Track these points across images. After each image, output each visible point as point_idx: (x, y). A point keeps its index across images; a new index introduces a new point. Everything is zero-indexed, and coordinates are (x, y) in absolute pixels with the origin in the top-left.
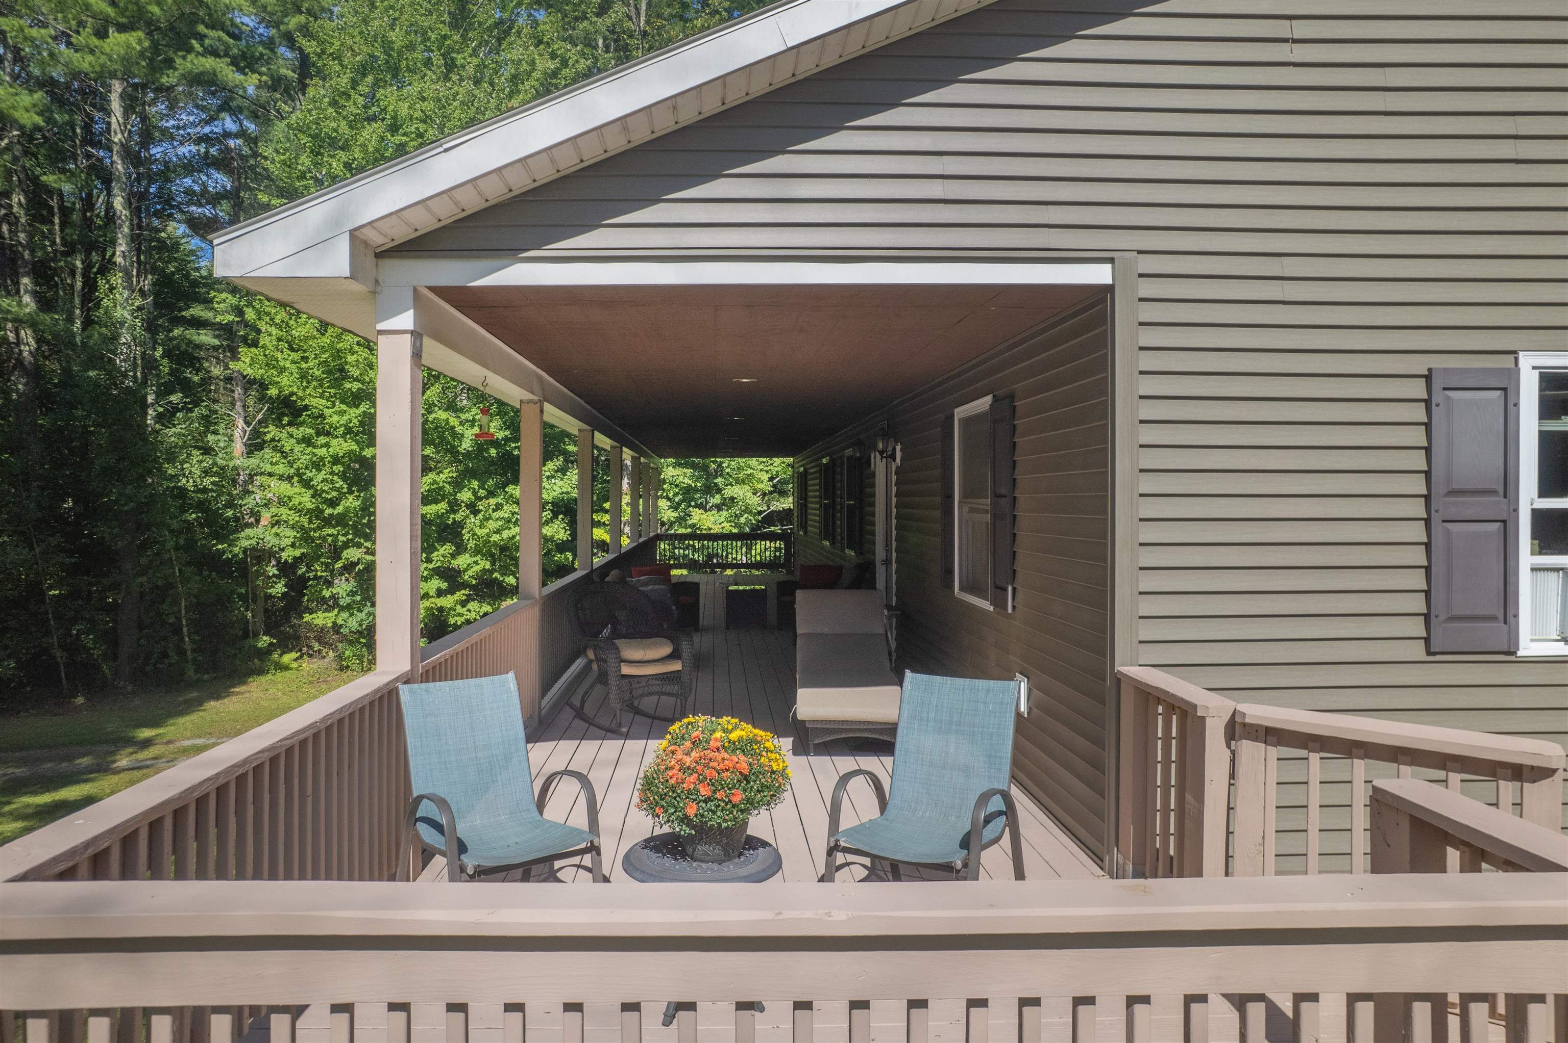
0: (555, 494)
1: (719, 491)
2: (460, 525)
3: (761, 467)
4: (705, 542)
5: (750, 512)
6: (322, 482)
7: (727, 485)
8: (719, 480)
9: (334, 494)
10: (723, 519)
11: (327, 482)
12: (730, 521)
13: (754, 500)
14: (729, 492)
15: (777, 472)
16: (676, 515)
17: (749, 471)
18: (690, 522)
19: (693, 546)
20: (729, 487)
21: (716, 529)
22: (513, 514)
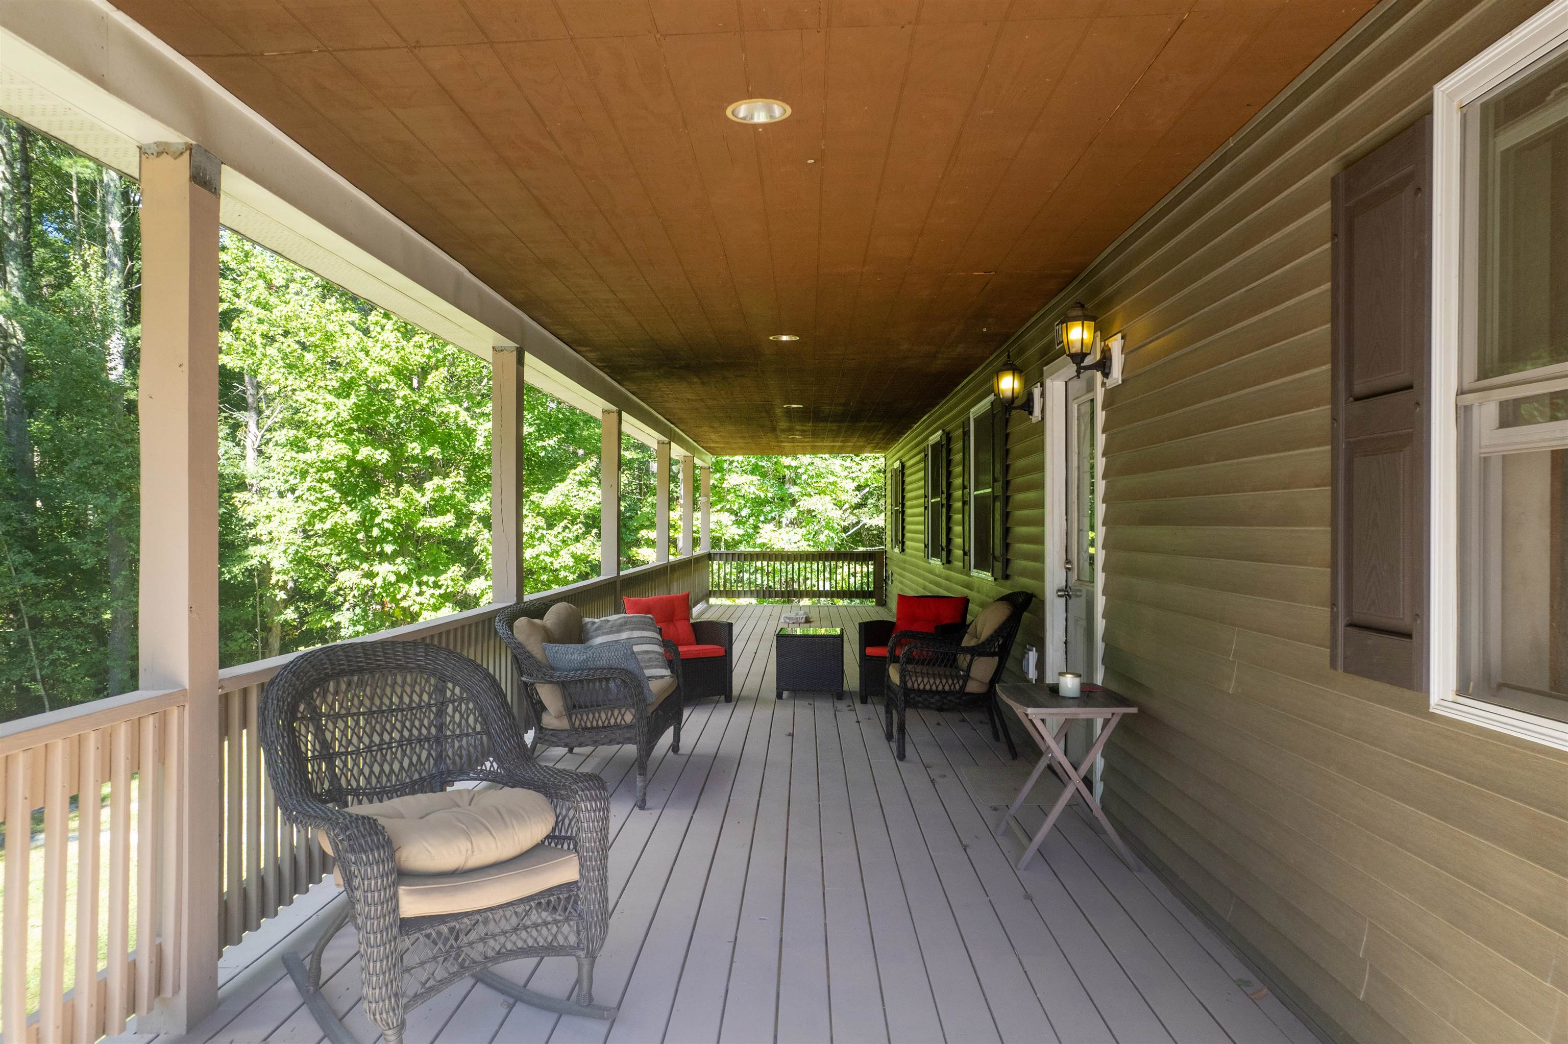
0: (591, 504)
1: (794, 502)
2: (471, 542)
3: (846, 473)
4: (778, 564)
5: (832, 529)
6: (309, 490)
7: (803, 495)
8: (794, 490)
9: (323, 505)
10: (799, 537)
11: (315, 490)
12: (809, 540)
13: (836, 514)
14: (805, 504)
15: (866, 480)
16: (741, 532)
17: (832, 479)
18: (759, 541)
19: (762, 569)
20: (805, 497)
21: (790, 548)
22: (536, 529)
